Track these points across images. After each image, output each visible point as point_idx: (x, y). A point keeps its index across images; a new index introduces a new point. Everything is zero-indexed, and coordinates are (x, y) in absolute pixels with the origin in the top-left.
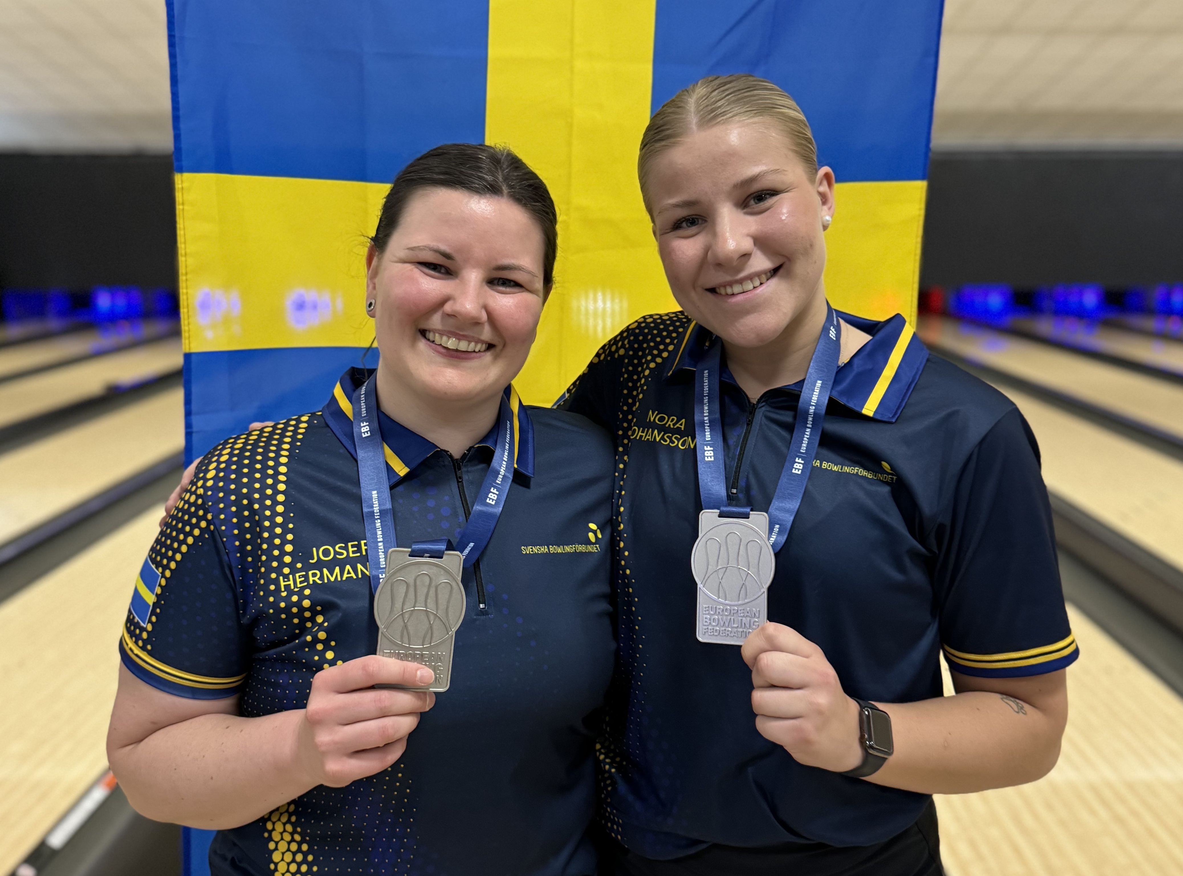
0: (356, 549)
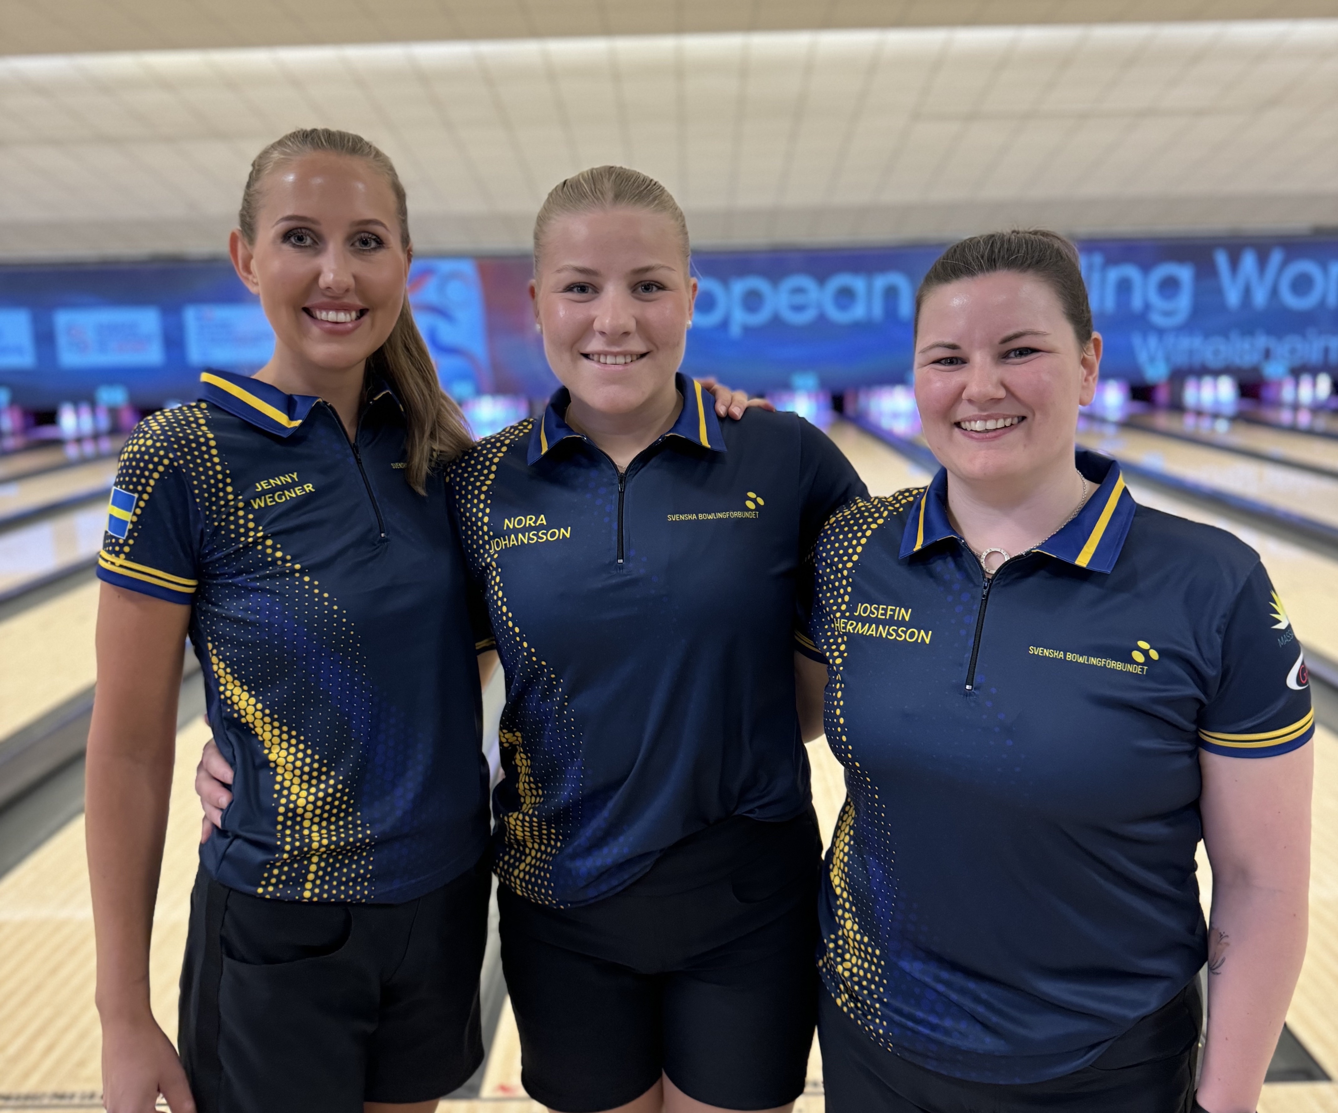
0: (883, 611)
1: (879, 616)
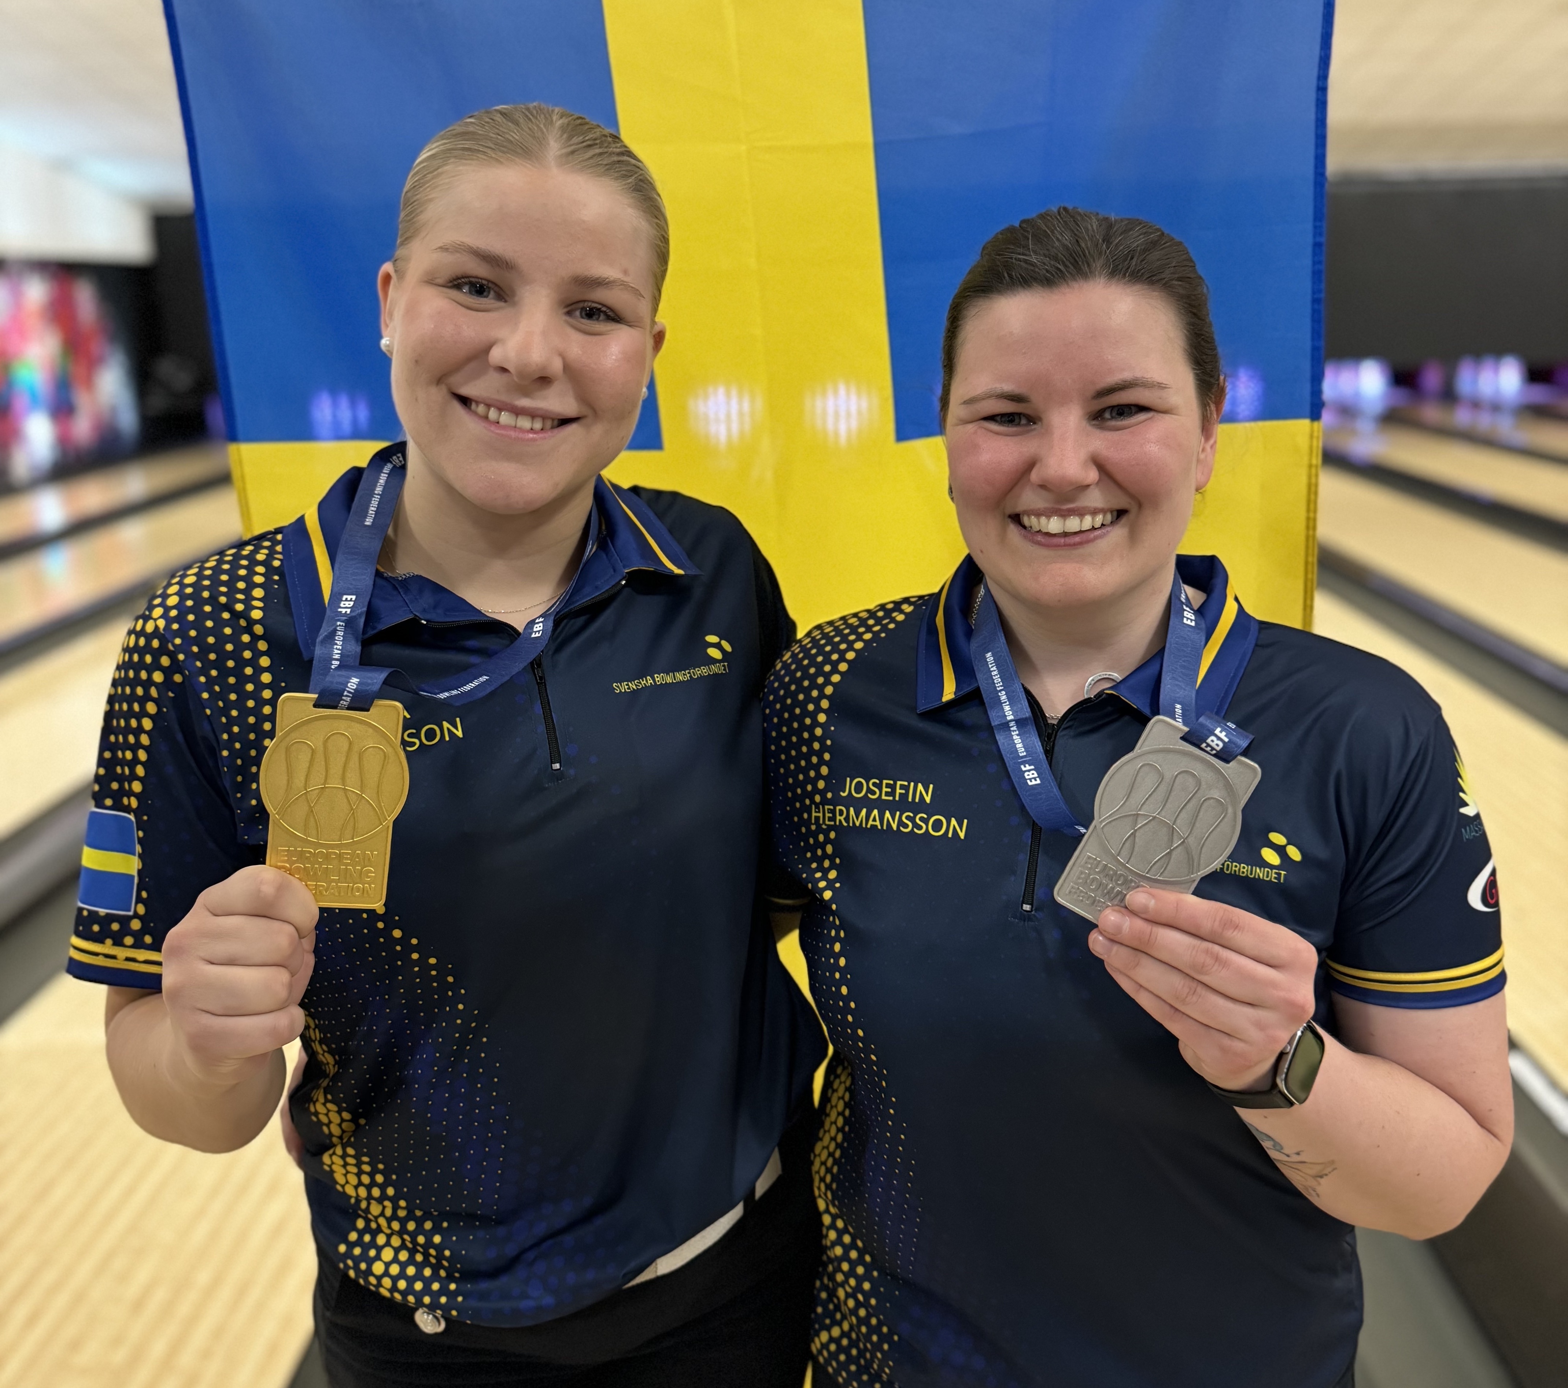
0: (889, 790)
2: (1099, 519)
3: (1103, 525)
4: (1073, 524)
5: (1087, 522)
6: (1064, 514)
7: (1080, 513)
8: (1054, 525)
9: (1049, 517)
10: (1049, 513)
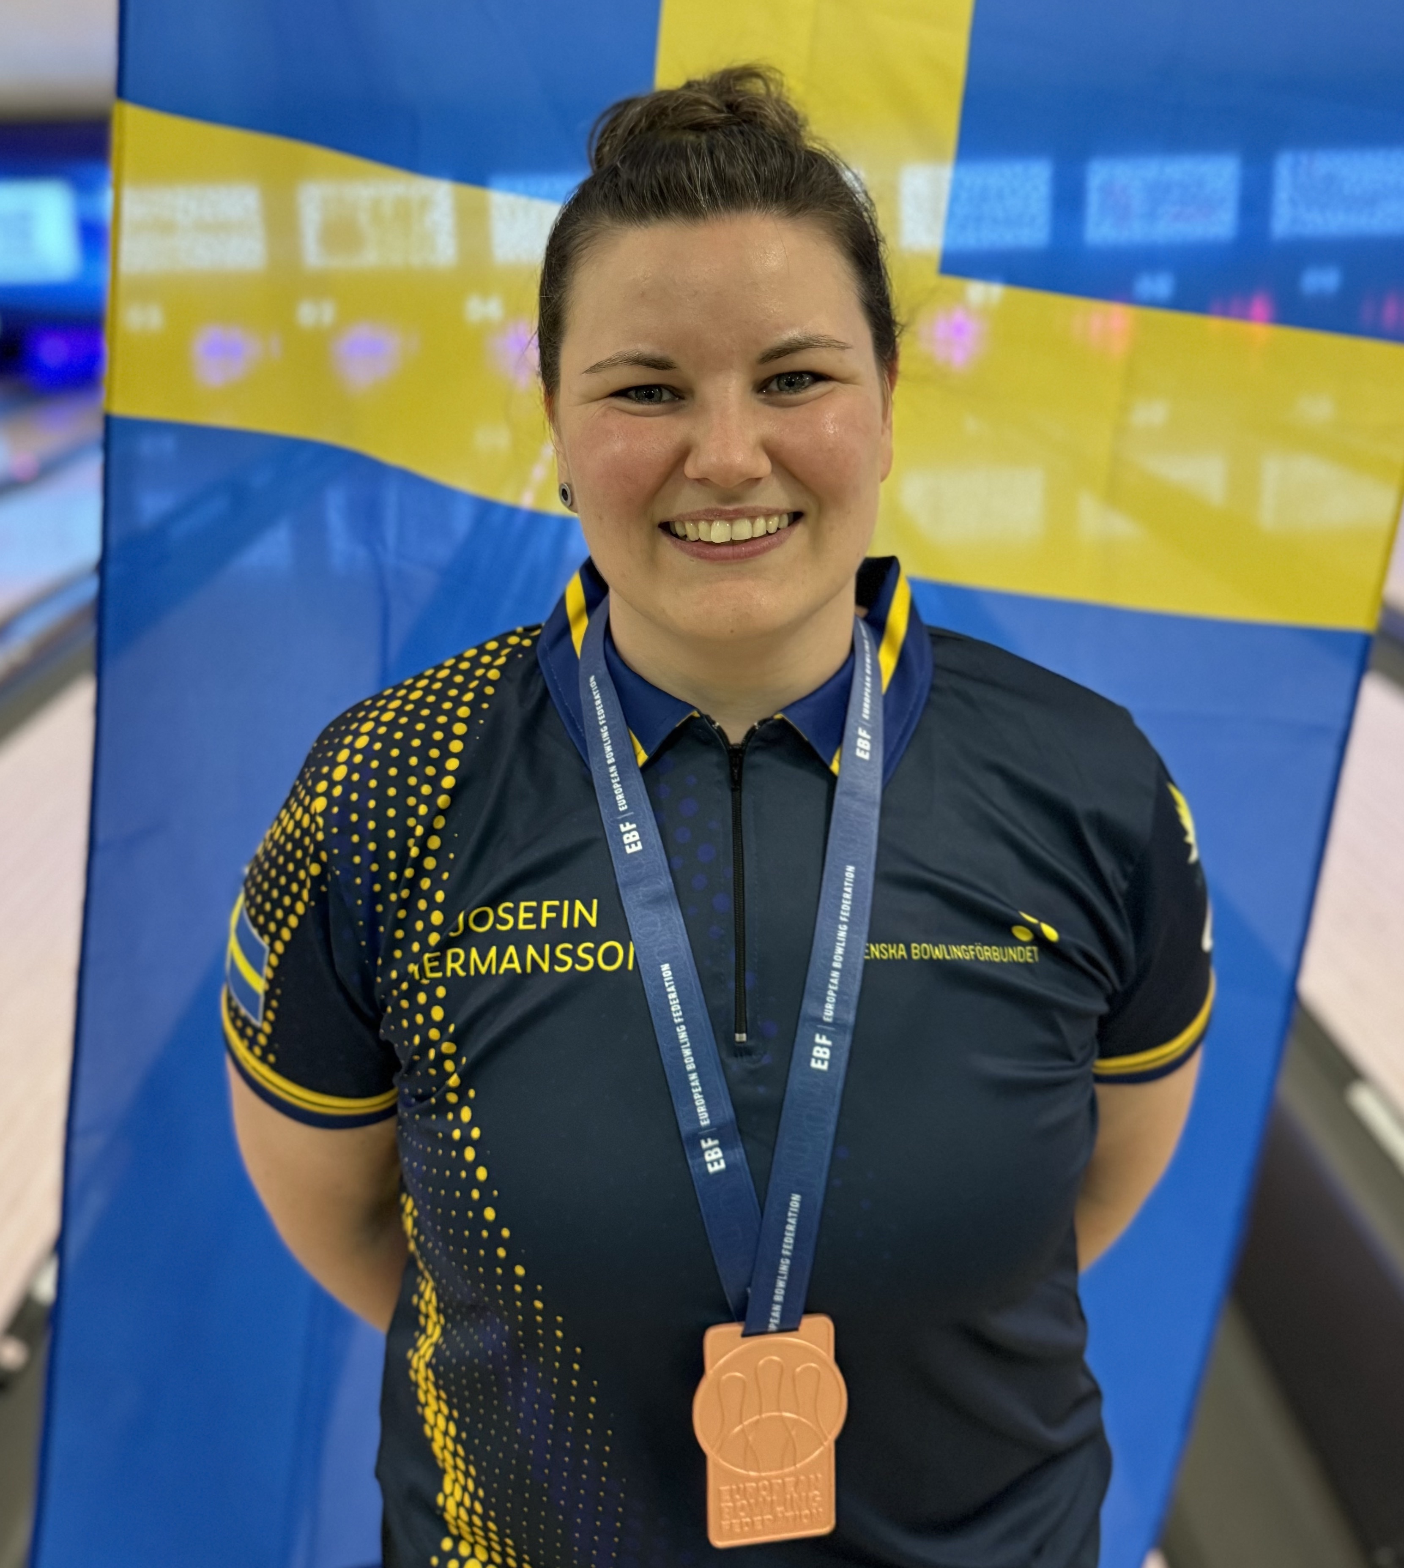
1: (521, 926)
2: (773, 523)
3: (778, 529)
4: (743, 530)
5: (761, 527)
6: (731, 518)
7: (752, 516)
8: (718, 532)
9: (710, 522)
10: (711, 516)
